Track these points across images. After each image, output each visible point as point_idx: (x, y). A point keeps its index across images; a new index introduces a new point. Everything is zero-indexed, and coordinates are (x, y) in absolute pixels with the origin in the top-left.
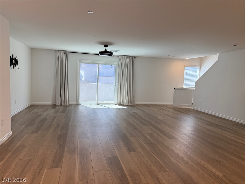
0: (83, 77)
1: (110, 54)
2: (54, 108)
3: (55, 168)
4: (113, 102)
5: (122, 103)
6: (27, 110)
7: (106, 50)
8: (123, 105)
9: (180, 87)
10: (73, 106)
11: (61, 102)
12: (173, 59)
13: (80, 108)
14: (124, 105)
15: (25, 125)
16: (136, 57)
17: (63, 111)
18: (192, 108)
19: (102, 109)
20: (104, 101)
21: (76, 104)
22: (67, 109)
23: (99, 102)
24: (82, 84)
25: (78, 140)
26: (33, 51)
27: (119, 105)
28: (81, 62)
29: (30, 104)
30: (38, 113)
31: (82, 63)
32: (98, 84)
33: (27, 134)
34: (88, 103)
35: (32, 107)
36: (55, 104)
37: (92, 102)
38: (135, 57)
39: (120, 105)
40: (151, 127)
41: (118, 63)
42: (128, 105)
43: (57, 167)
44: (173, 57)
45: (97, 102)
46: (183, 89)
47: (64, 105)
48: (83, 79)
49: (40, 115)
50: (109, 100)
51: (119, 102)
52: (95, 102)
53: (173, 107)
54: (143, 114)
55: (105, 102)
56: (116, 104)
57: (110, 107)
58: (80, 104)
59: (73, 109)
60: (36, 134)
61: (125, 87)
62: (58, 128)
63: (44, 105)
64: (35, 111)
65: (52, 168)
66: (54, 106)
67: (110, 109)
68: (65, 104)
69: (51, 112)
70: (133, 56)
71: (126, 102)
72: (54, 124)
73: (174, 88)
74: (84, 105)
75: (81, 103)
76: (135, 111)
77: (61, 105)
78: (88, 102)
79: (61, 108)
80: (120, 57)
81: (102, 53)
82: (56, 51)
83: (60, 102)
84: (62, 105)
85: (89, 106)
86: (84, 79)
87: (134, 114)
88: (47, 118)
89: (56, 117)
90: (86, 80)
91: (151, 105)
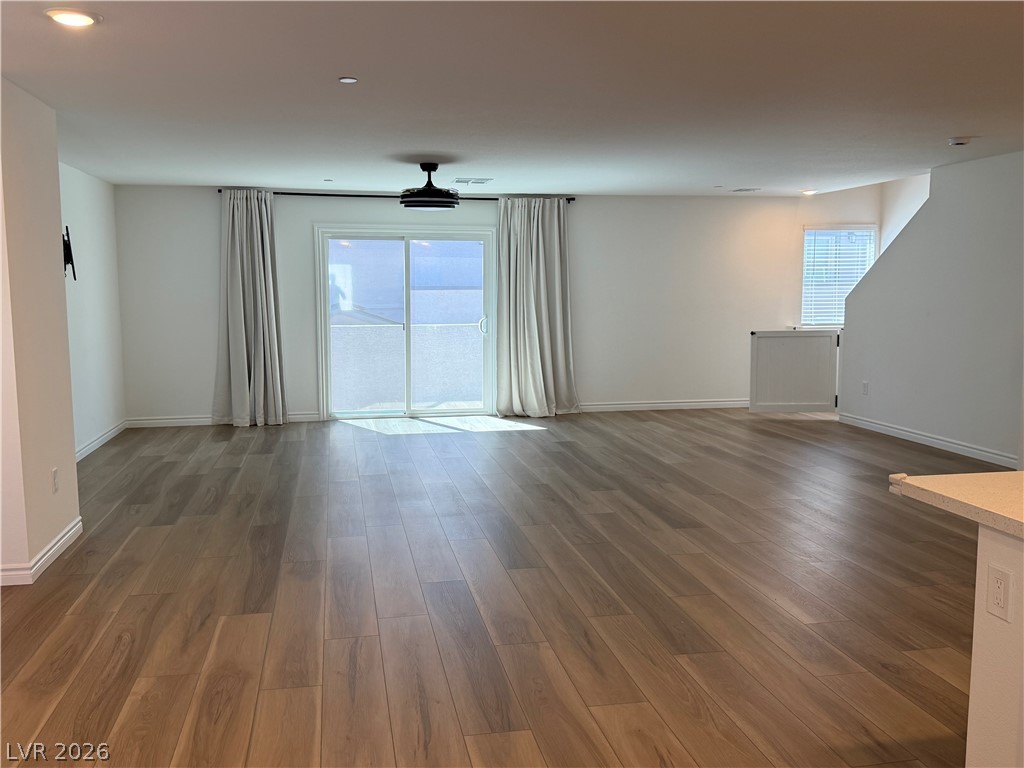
0: (344, 297)
1: (446, 199)
2: (228, 438)
3: (253, 612)
4: (479, 405)
5: (517, 408)
6: (114, 450)
7: (429, 183)
8: (523, 417)
9: (786, 324)
10: (304, 429)
11: (251, 412)
12: (742, 199)
13: (337, 435)
14: (528, 416)
15: (121, 501)
16: (574, 199)
17: (266, 449)
18: (836, 418)
19: (428, 436)
20: (440, 403)
21: (315, 418)
22: (281, 440)
23: (416, 407)
24: (340, 328)
25: (329, 540)
26: (122, 197)
27: (506, 417)
28: (329, 233)
29: (123, 427)
30: (162, 457)
31: (333, 238)
32: (407, 328)
33: (137, 529)
34: (369, 412)
35: (129, 437)
36: (225, 421)
37: (386, 407)
38: (570, 199)
39: (509, 415)
40: (619, 493)
41: (494, 230)
42: (548, 414)
43: (257, 610)
44: (740, 190)
45: (408, 406)
46: (795, 335)
47: (266, 424)
48: (346, 305)
49: (172, 465)
50: (464, 399)
51: (504, 405)
52: (403, 406)
53: (752, 417)
54: (605, 448)
55: (443, 407)
56: (495, 412)
57: (467, 427)
58: (336, 420)
59: (304, 437)
60: (169, 527)
61: (530, 337)
62: (248, 505)
63: (179, 429)
64: (148, 450)
65: (244, 613)
66: (226, 430)
67: (465, 435)
68: (271, 421)
69: (213, 452)
70: (559, 196)
71: (535, 405)
72: (232, 492)
73: (753, 333)
74: (350, 422)
75: (338, 416)
76: (568, 438)
77: (254, 425)
78: (368, 409)
79: (256, 436)
80: (502, 201)
81: (412, 198)
82: (220, 191)
83: (248, 411)
84: (256, 425)
85: (371, 425)
86: (354, 306)
87: (562, 449)
88: (202, 476)
89: (237, 470)
90: (361, 310)
91: (652, 413)
